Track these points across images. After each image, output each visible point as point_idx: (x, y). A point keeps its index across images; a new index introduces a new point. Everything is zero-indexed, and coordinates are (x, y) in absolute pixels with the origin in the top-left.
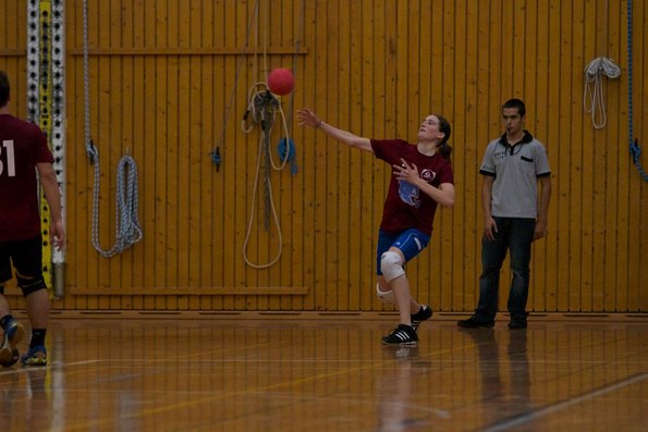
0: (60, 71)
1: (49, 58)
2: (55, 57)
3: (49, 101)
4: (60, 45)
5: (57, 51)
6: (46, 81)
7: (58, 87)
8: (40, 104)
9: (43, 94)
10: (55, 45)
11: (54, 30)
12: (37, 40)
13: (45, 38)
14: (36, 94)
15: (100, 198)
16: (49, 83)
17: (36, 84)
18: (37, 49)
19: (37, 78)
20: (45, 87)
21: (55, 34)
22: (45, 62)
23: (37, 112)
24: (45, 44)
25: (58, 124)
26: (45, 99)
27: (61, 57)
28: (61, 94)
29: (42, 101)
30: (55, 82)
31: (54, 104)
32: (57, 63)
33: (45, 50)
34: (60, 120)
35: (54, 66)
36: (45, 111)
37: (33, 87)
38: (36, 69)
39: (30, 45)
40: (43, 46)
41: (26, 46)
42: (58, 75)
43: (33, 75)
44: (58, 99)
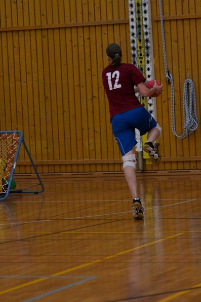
0: (148, 31)
1: (141, 24)
2: (145, 23)
3: (143, 49)
4: (147, 16)
5: (146, 19)
6: (140, 37)
7: (147, 40)
8: (138, 51)
9: (139, 45)
10: (145, 16)
11: (143, 7)
12: (134, 13)
13: (139, 12)
14: (135, 45)
15: (175, 104)
16: (142, 38)
17: (135, 39)
18: (135, 19)
19: (135, 36)
20: (140, 41)
21: (144, 9)
22: (139, 26)
23: (137, 56)
24: (139, 16)
25: (148, 62)
26: (140, 48)
27: (148, 23)
28: (149, 44)
29: (139, 49)
30: (145, 37)
31: (146, 51)
32: (146, 26)
33: (139, 19)
34: (149, 60)
35: (144, 28)
36: (141, 55)
37: (133, 41)
38: (134, 31)
39: (131, 17)
40: (137, 17)
41: (129, 17)
42: (147, 33)
43: (133, 34)
44: (147, 48)
